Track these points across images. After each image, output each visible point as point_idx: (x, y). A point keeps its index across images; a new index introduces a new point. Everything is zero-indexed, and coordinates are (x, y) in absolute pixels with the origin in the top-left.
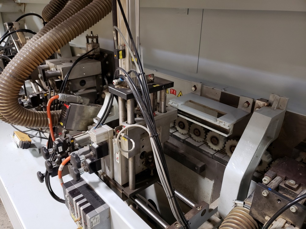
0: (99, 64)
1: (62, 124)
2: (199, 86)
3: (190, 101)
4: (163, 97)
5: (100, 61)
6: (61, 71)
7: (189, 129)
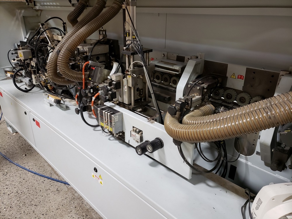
0: (108, 46)
1: (90, 79)
2: (166, 54)
3: (161, 61)
4: (147, 57)
5: (108, 45)
6: (87, 50)
7: (162, 79)
